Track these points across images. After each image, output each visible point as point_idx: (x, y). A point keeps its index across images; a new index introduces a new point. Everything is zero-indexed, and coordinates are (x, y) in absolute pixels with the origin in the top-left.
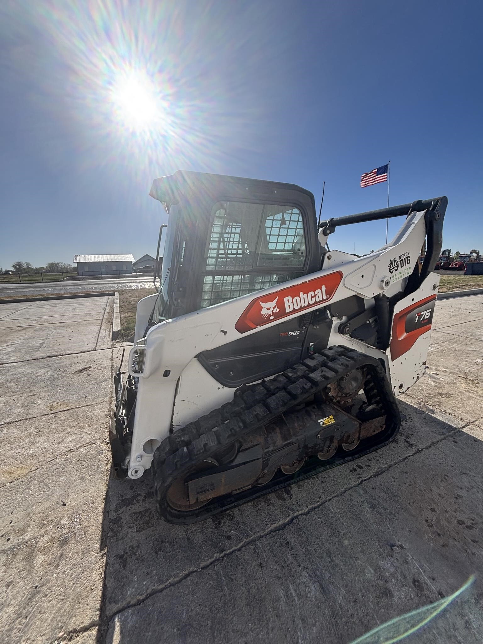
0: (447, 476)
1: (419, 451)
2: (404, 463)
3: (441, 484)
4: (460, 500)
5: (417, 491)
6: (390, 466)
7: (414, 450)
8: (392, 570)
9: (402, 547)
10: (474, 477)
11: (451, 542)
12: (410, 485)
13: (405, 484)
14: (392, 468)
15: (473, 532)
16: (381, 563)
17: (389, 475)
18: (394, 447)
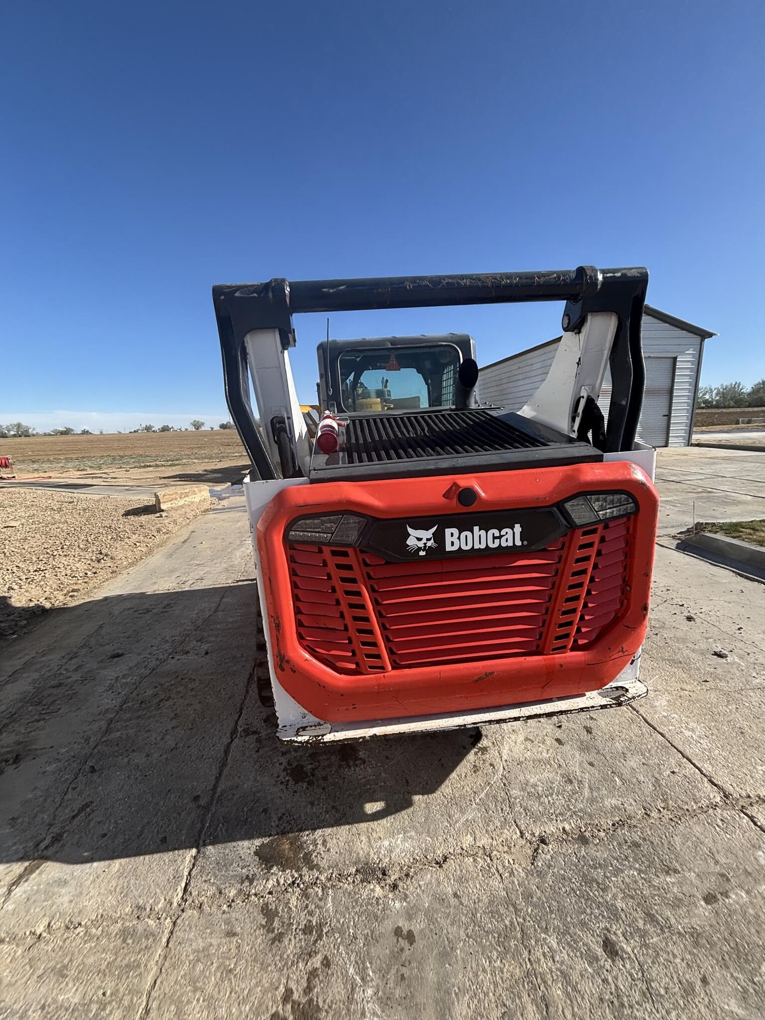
0: (191, 729)
1: (234, 732)
2: (238, 705)
3: (194, 715)
4: (172, 715)
5: (211, 692)
6: (247, 692)
7: (240, 729)
8: (202, 647)
9: (202, 657)
10: (161, 756)
11: (173, 682)
12: (220, 691)
13: (224, 689)
14: (245, 692)
15: (158, 700)
16: (209, 644)
17: (242, 684)
18: (261, 712)
